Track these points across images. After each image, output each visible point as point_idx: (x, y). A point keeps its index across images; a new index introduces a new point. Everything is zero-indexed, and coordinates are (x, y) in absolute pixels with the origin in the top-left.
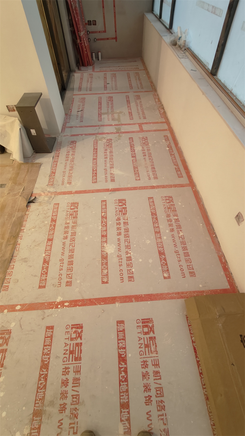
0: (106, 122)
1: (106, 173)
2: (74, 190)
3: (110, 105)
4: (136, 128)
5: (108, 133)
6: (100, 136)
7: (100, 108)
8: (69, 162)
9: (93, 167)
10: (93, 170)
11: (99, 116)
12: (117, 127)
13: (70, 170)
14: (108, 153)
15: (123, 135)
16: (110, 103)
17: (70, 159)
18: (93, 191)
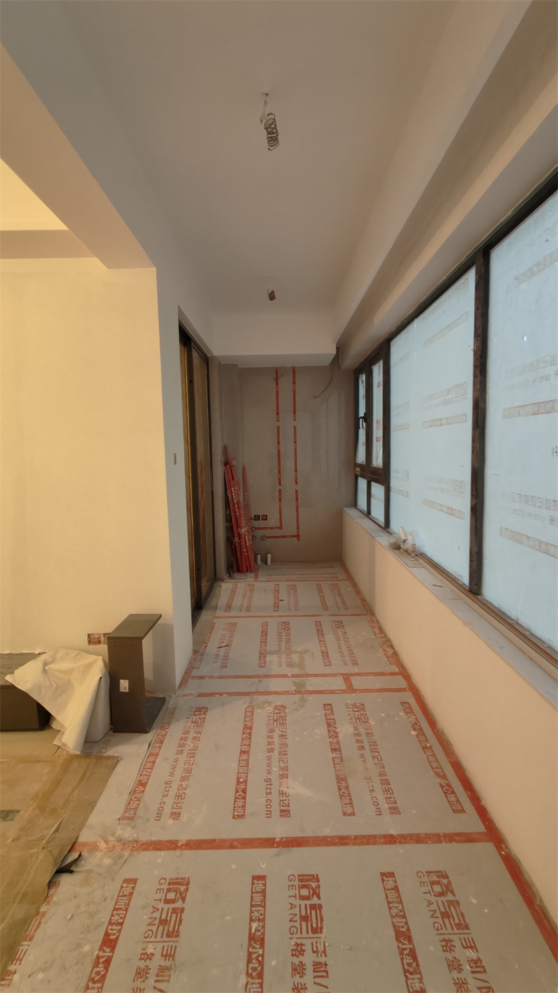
0: (275, 669)
1: (268, 791)
2: (183, 838)
3: (284, 638)
4: (339, 684)
5: (277, 693)
6: (262, 698)
7: (264, 642)
8: (183, 758)
9: (238, 773)
10: (238, 782)
11: (260, 657)
12: (297, 680)
13: (183, 779)
14: (276, 739)
15: (311, 698)
16: (284, 634)
17: (186, 750)
18: (231, 845)
